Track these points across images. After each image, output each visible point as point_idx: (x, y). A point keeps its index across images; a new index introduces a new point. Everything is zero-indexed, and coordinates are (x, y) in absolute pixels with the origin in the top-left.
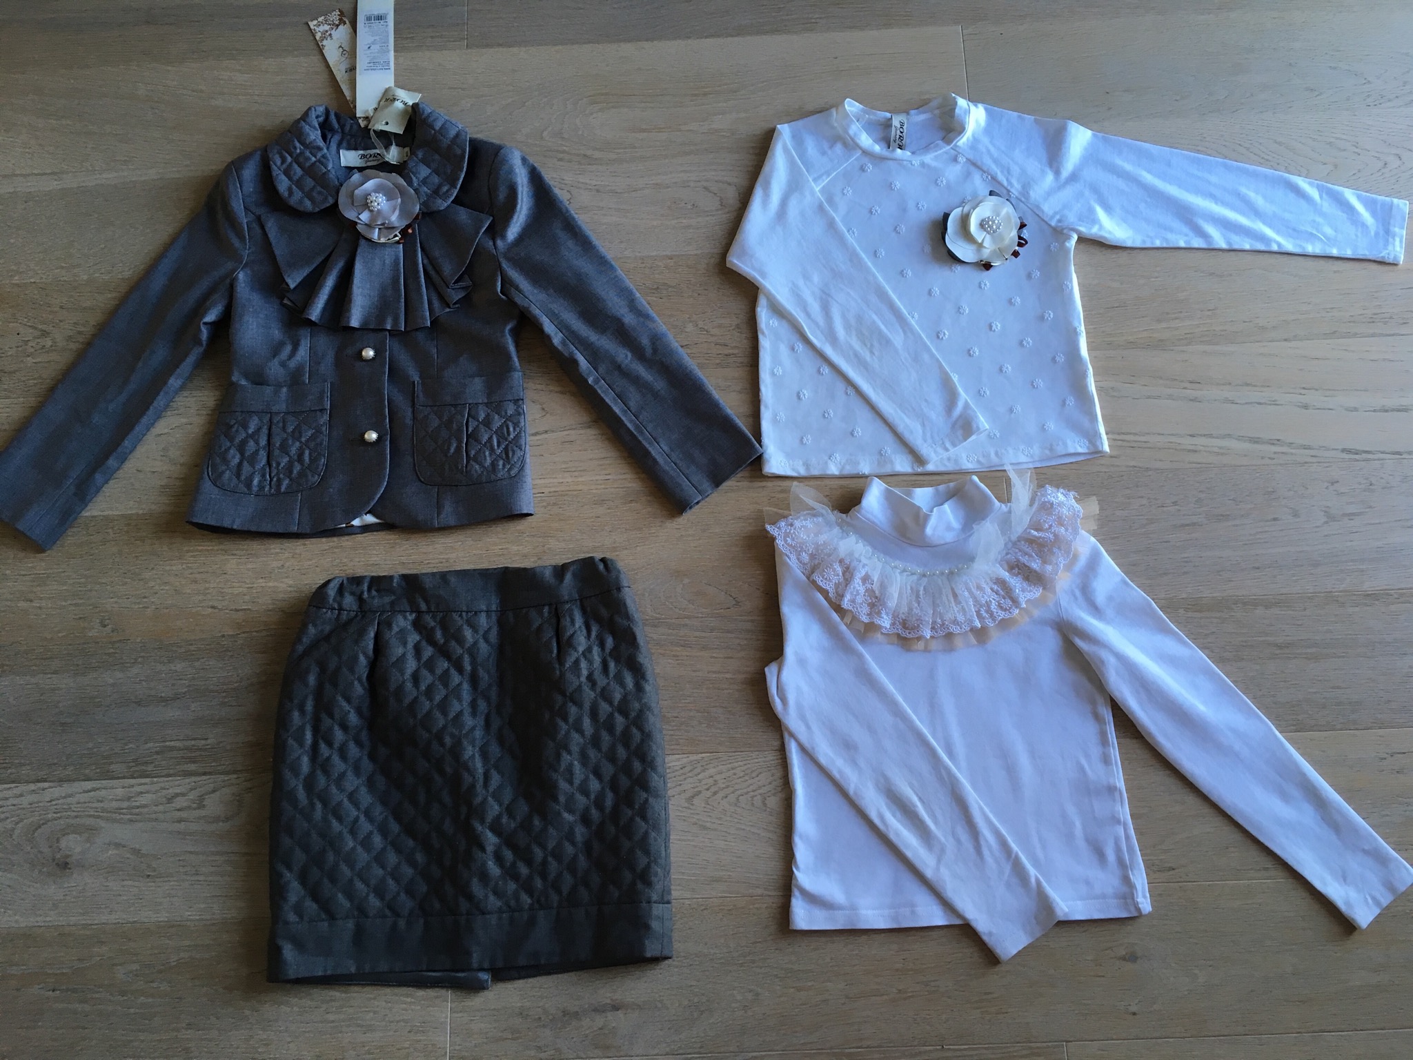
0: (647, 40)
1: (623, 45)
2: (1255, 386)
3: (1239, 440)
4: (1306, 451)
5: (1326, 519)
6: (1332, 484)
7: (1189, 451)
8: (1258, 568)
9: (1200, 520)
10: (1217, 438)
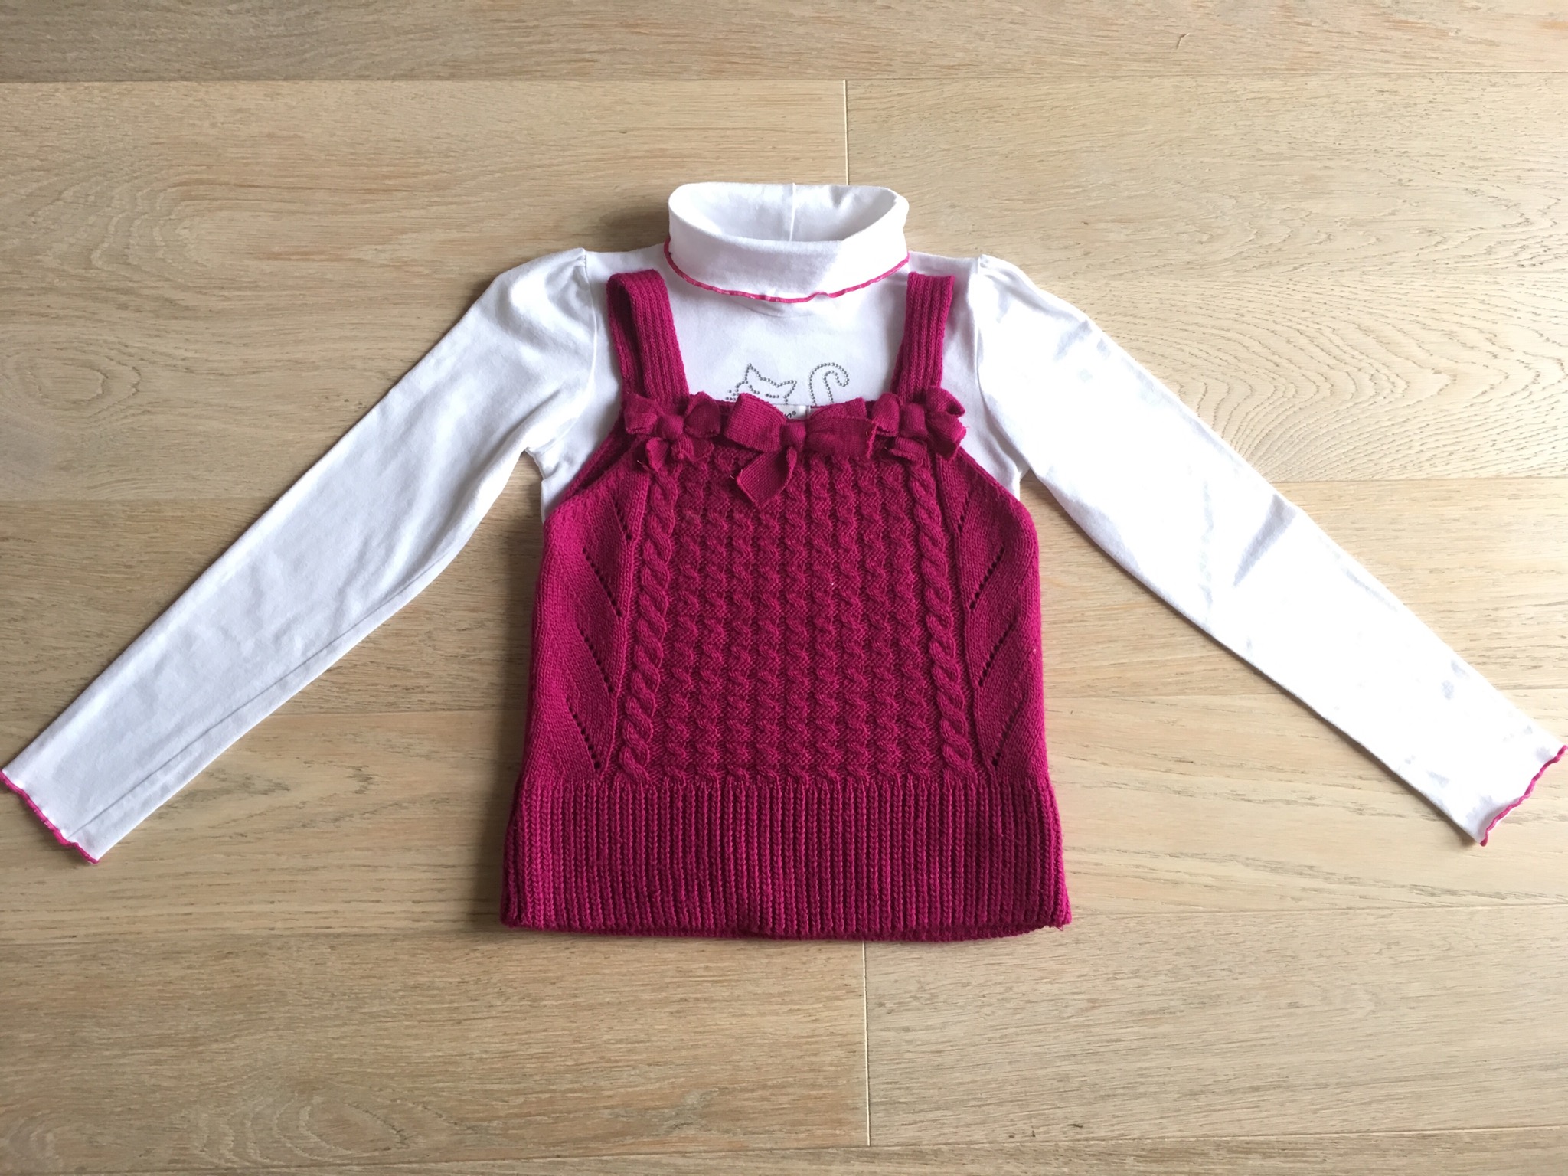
0: (286, 79)
1: (243, 86)
2: (1282, 770)
3: (1247, 865)
4: (1352, 887)
5: (1372, 1007)
6: (1389, 946)
7: (1167, 881)
8: (1256, 1089)
9: (1172, 1003)
10: (1214, 860)
